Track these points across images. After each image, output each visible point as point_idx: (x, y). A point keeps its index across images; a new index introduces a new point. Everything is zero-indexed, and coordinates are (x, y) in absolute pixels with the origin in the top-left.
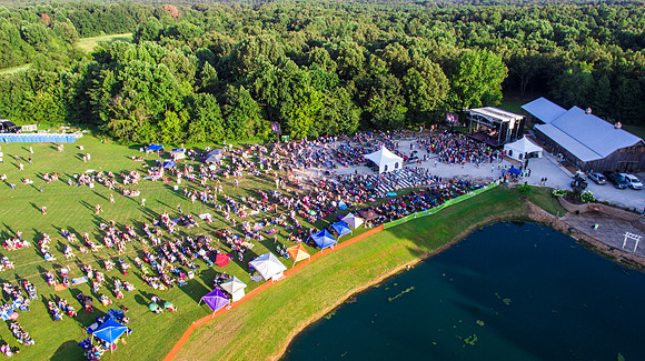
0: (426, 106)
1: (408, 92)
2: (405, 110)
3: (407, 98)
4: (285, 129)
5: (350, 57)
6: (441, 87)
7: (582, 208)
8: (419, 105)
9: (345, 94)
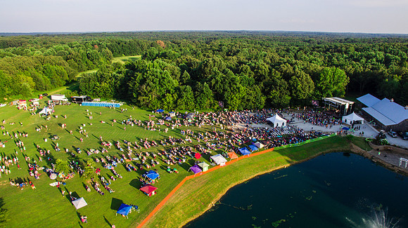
0: (302, 96)
1: (292, 89)
2: (290, 98)
3: (291, 91)
4: (226, 106)
5: (261, 70)
6: (309, 87)
7: (381, 147)
8: (297, 96)
9: (258, 89)
